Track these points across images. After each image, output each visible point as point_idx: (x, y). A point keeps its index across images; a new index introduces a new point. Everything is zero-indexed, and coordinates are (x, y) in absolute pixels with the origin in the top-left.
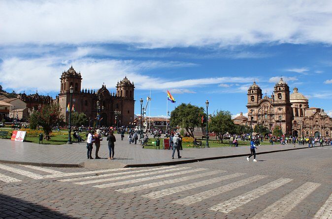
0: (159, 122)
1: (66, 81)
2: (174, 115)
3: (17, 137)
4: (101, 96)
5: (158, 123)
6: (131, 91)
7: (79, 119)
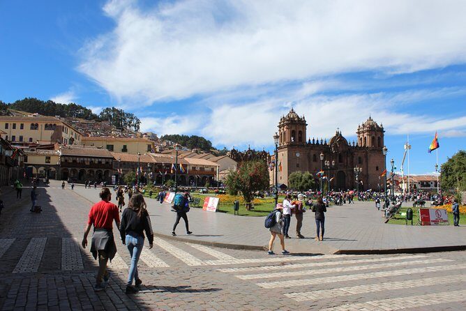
0: (427, 182)
1: (285, 130)
2: (446, 170)
3: (209, 205)
4: (336, 146)
5: (425, 184)
6: (379, 138)
7: (303, 181)
